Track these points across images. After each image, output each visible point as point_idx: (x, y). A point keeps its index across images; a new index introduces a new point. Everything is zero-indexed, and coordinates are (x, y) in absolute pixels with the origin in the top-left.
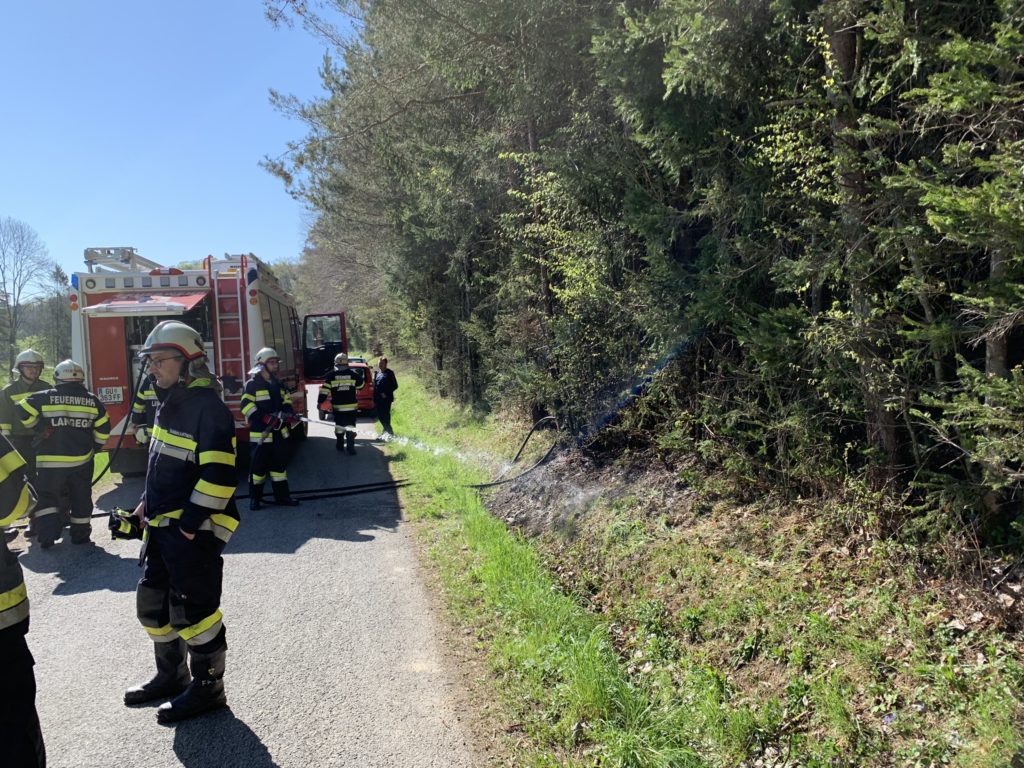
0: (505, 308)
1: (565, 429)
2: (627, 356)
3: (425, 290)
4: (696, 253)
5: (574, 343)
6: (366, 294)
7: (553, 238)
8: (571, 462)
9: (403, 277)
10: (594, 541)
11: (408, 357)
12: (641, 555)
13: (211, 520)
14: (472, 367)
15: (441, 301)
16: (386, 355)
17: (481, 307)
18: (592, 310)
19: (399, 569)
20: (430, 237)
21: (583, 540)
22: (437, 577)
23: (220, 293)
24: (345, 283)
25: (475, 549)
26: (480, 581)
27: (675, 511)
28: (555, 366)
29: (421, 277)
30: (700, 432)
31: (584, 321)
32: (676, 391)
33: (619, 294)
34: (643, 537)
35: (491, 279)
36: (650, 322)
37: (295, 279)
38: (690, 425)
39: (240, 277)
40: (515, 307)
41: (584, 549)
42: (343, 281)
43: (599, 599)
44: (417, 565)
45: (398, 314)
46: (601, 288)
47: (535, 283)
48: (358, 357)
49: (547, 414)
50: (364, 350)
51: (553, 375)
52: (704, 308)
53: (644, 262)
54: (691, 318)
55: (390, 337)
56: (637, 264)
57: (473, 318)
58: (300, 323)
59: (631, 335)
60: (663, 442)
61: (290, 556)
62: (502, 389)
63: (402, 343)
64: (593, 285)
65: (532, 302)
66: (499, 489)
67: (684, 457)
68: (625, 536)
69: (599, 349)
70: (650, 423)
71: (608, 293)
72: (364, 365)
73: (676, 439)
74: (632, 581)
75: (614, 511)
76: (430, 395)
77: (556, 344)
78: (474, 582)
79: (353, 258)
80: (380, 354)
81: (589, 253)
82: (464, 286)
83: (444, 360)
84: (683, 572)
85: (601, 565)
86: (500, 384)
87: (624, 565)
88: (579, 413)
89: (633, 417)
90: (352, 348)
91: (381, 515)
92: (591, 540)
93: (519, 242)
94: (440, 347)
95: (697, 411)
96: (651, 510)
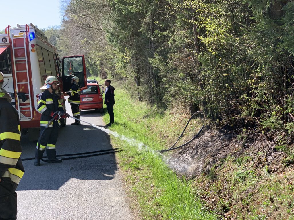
0: (174, 49)
1: (209, 118)
2: (244, 75)
3: (129, 41)
4: (282, 14)
5: (213, 68)
6: (97, 44)
7: (199, 8)
8: (213, 136)
9: (116, 34)
10: (226, 181)
11: (121, 79)
12: (253, 189)
13: (9, 172)
14: (156, 84)
15: (138, 47)
16: (109, 78)
17: (160, 49)
18: (223, 49)
19: (115, 198)
20: (130, 11)
21: (220, 181)
22: (137, 203)
23: (15, 46)
24: (85, 39)
25: (158, 187)
26: (160, 205)
27: (273, 164)
28: (202, 82)
29: (126, 34)
30: (287, 118)
31: (218, 55)
32: (272, 94)
33: (238, 39)
34: (255, 179)
35: (165, 33)
36: (256, 54)
37: (58, 37)
38: (281, 114)
39: (26, 37)
40: (179, 48)
41: (220, 186)
42: (84, 38)
43: (229, 214)
44: (126, 196)
45: (114, 55)
46: (227, 36)
47: (190, 35)
48: (94, 80)
49: (199, 109)
50: (97, 76)
51: (201, 87)
52: (288, 45)
53: (251, 20)
54: (281, 51)
55: (111, 68)
56: (248, 21)
57: (156, 55)
58: (60, 62)
59: (246, 62)
60: (265, 124)
61: (56, 191)
62: (173, 96)
63: (118, 71)
64: (223, 34)
65: (188, 46)
66: (172, 153)
67: (278, 132)
68: (244, 179)
69: (227, 71)
70: (258, 113)
71: (231, 38)
72: (96, 84)
73: (273, 122)
74: (248, 204)
75: (238, 164)
76: (133, 100)
77: (203, 69)
78: (157, 206)
79: (89, 25)
80: (106, 78)
81: (220, 16)
82: (150, 38)
83: (140, 80)
84: (278, 199)
85: (230, 195)
86: (172, 92)
87: (243, 195)
88: (217, 109)
89: (247, 110)
90: (90, 75)
91: (106, 168)
92: (224, 181)
93: (180, 12)
94: (138, 73)
95: (285, 106)
96: (259, 164)
